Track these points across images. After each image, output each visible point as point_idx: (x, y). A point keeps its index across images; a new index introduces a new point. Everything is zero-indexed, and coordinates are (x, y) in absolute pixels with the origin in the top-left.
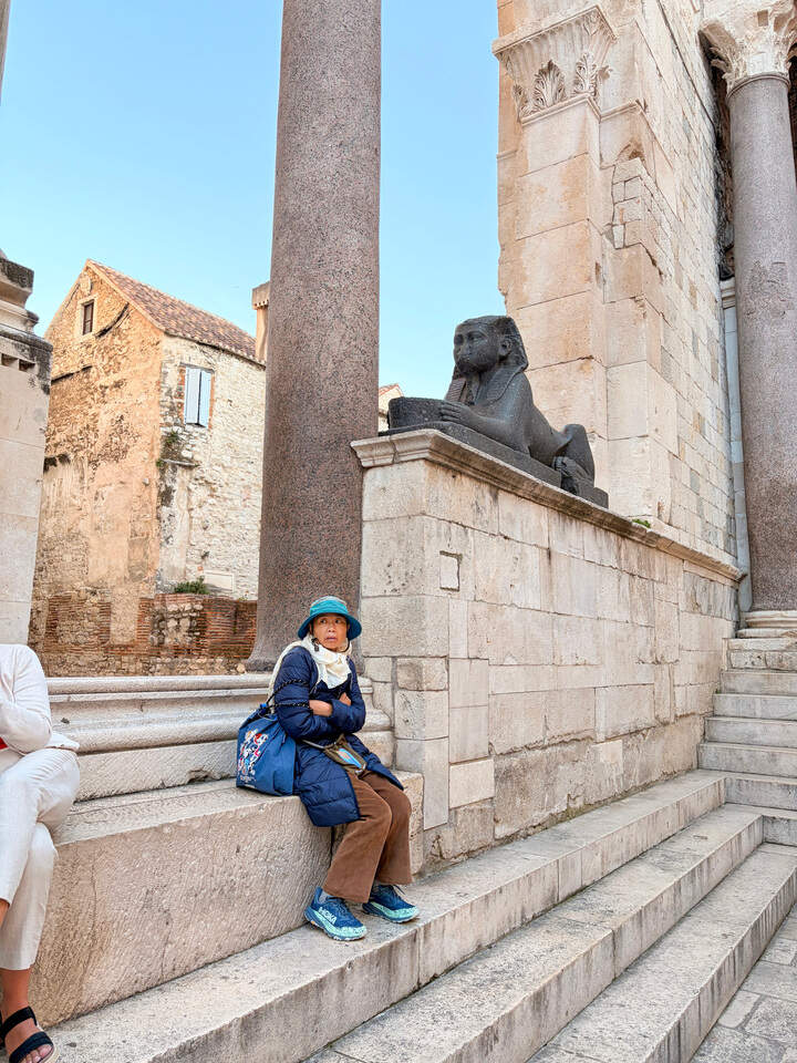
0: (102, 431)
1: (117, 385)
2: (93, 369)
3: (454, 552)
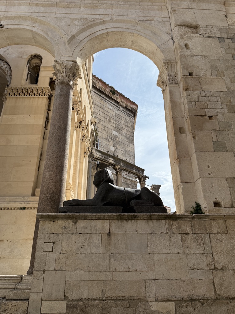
3: (51, 241)
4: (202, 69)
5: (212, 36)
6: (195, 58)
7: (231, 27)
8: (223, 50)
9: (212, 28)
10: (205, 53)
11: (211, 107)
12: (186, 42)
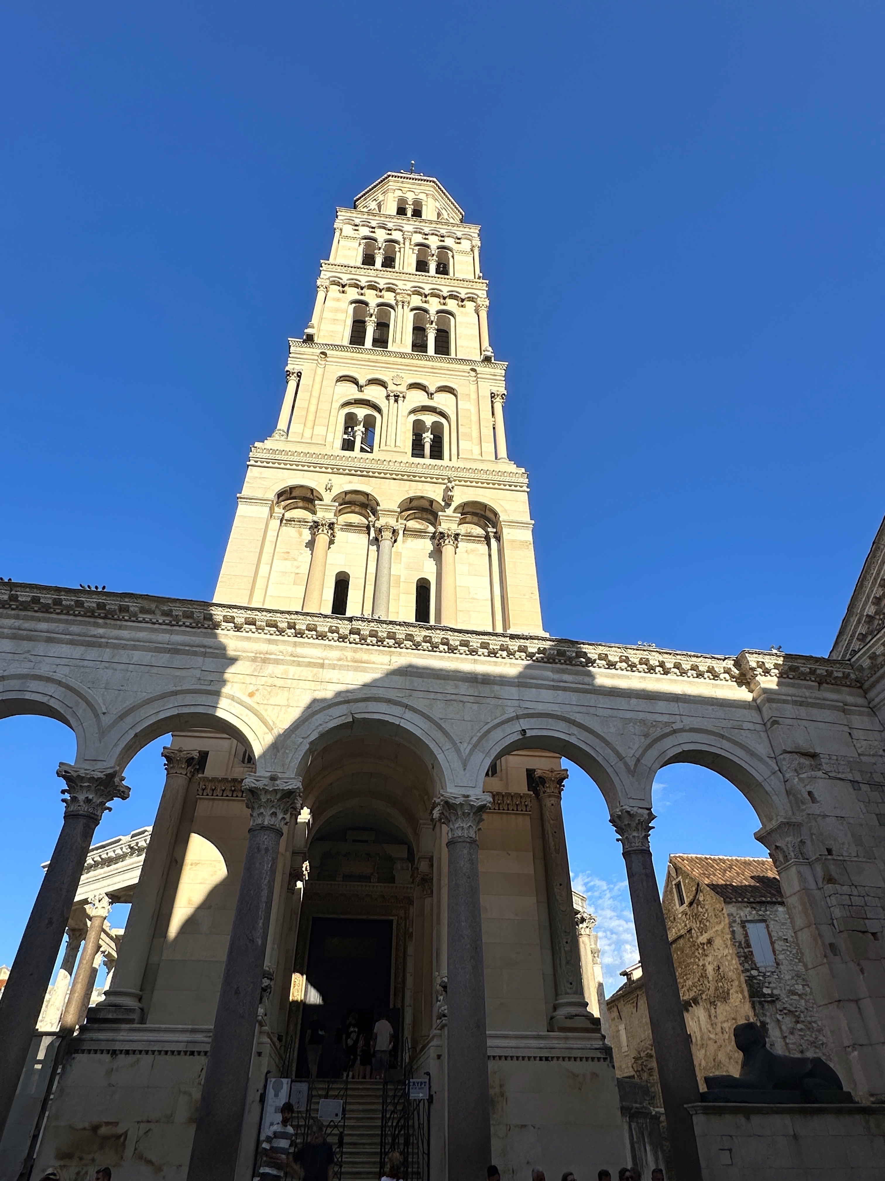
0: (711, 978)
1: (710, 942)
2: (693, 931)
3: (726, 1148)
4: (843, 844)
5: (840, 776)
6: (828, 820)
7: (862, 757)
8: (861, 804)
9: (837, 760)
10: (839, 813)
11: (871, 917)
12: (809, 788)
